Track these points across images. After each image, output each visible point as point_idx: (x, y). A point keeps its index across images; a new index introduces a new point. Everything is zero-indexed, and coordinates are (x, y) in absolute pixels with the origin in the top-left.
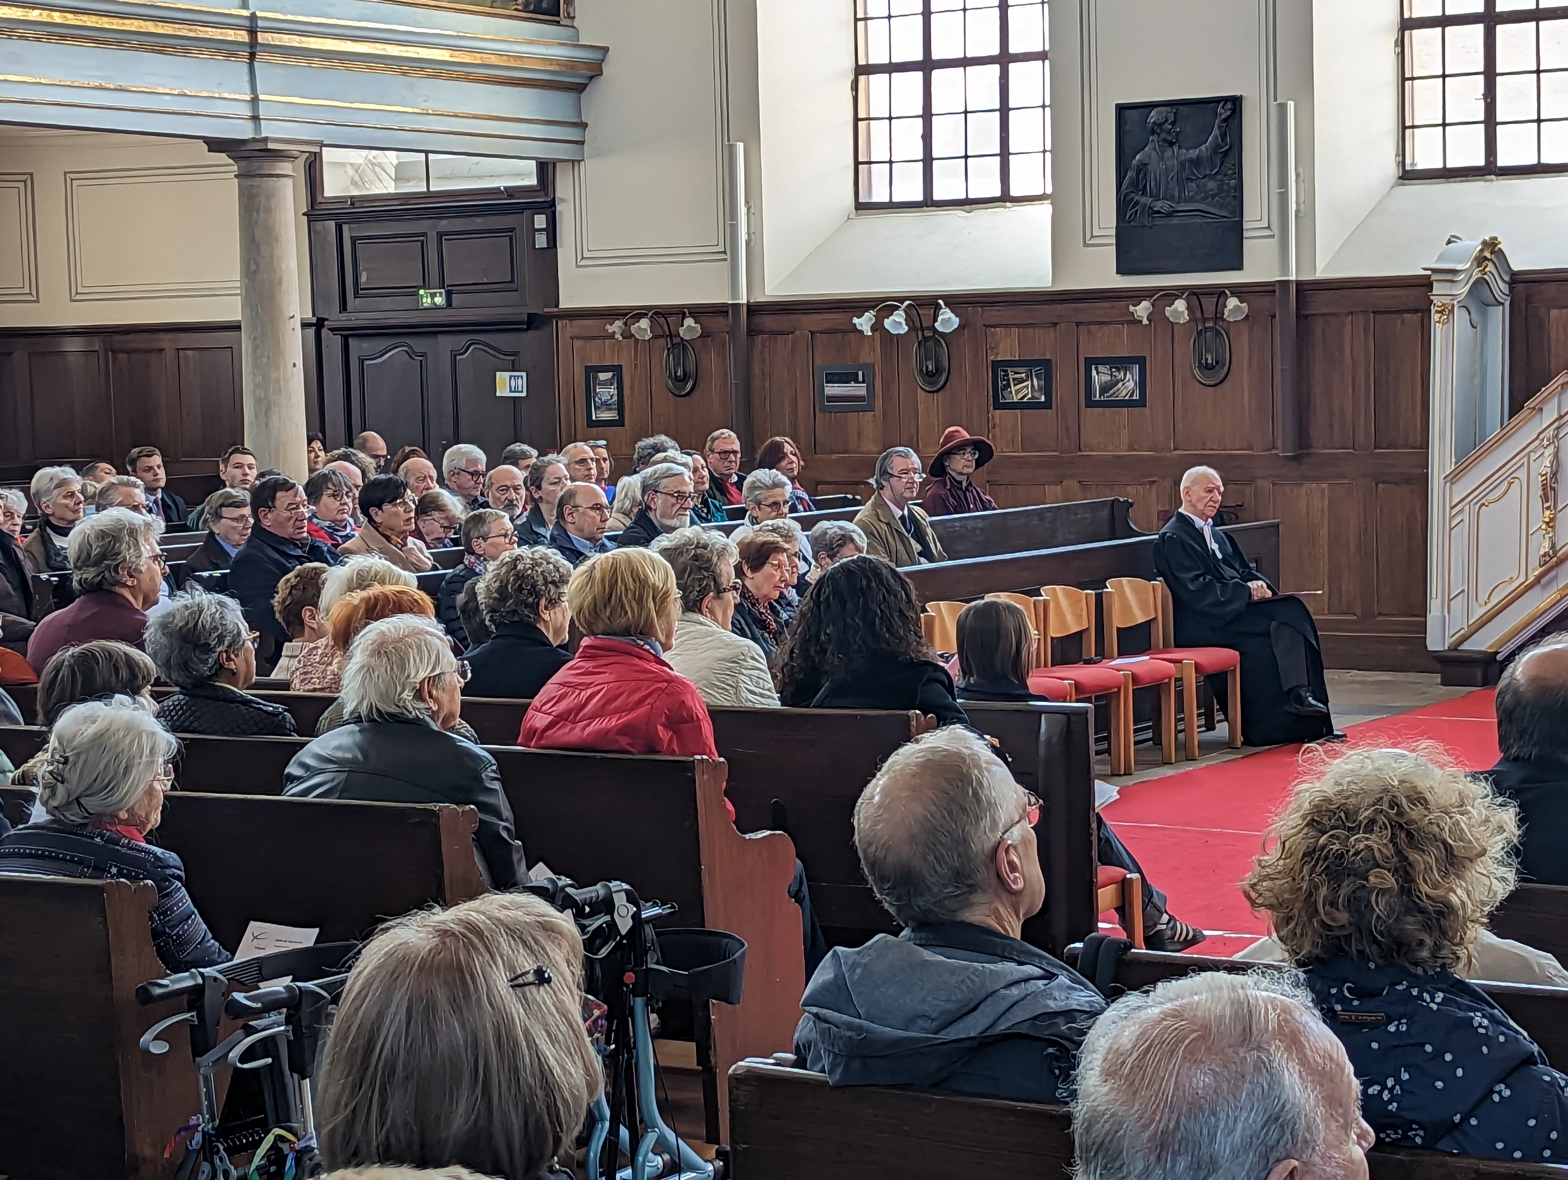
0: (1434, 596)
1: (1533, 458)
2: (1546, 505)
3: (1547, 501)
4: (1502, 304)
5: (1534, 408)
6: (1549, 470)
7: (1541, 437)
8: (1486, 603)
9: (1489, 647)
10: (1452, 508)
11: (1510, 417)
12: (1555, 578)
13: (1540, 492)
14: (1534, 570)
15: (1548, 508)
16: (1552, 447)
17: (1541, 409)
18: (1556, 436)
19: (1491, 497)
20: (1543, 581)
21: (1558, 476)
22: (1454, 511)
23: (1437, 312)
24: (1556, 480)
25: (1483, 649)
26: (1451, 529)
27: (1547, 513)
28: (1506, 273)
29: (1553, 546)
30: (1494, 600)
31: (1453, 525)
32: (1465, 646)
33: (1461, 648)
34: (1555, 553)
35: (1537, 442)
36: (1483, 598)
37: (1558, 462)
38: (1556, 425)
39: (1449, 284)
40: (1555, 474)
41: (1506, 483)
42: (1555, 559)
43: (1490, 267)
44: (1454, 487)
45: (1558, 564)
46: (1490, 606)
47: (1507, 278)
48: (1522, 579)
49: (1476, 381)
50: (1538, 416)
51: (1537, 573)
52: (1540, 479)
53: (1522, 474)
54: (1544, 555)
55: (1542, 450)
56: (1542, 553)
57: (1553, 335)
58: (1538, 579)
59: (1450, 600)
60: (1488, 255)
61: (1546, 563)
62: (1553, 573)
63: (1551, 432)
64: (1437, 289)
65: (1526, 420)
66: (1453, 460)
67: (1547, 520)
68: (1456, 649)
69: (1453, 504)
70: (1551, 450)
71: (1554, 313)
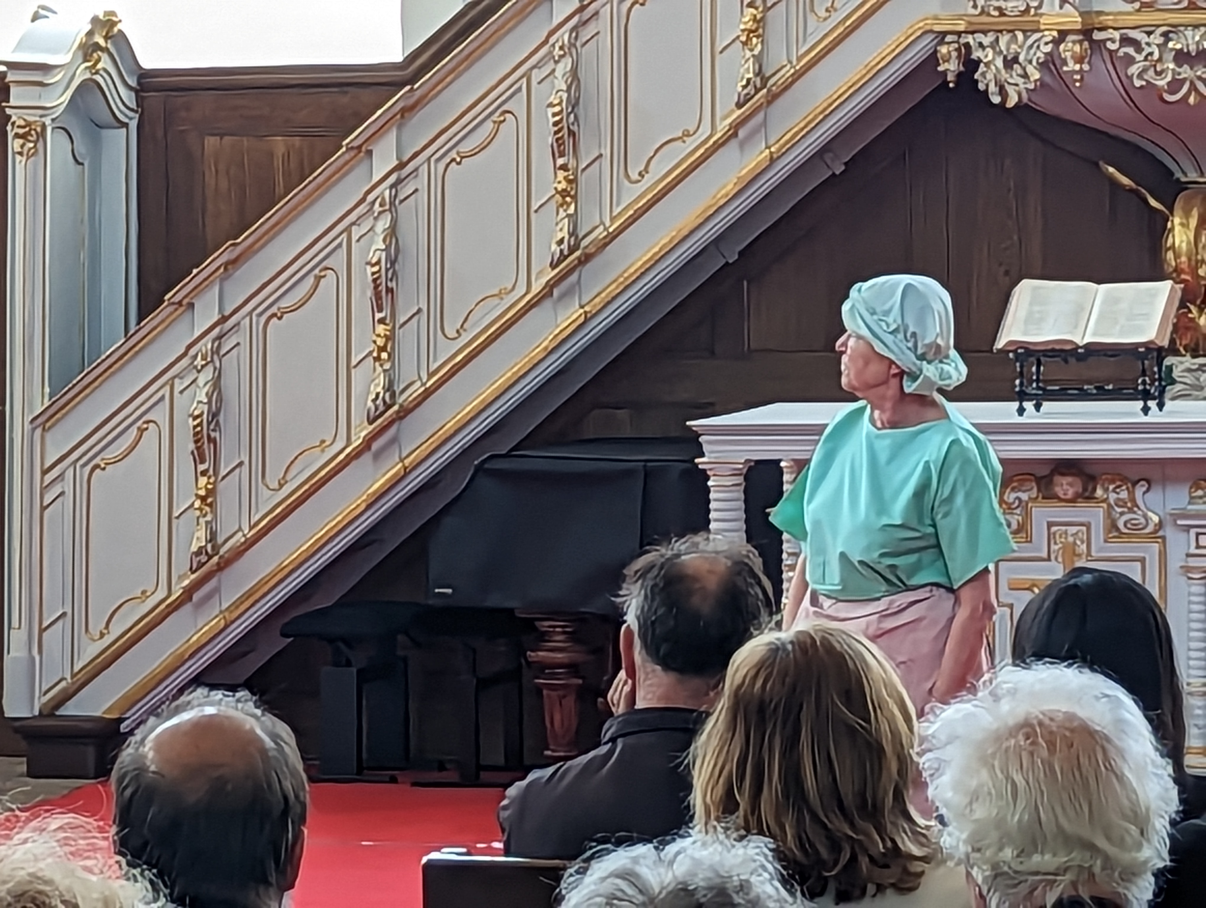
0: (15, 623)
1: (178, 387)
2: (201, 467)
3: (202, 462)
4: (126, 125)
5: (180, 303)
6: (206, 408)
7: (192, 352)
8: (102, 635)
9: (109, 710)
10: (45, 472)
11: (141, 318)
12: (217, 590)
13: (192, 446)
14: (181, 578)
15: (204, 473)
16: (210, 368)
17: (191, 306)
18: (216, 351)
19: (110, 454)
20: (196, 597)
21: (221, 418)
22: (49, 478)
23: (17, 136)
24: (218, 423)
25: (98, 714)
26: (43, 508)
27: (203, 481)
28: (130, 73)
29: (212, 537)
30: (116, 630)
31: (47, 501)
32: (69, 709)
33: (60, 712)
34: (216, 549)
35: (185, 362)
36: (97, 625)
37: (220, 393)
38: (217, 331)
39: (38, 88)
40: (214, 415)
41: (133, 432)
42: (216, 559)
43: (105, 63)
44: (48, 436)
45: (221, 567)
46: (108, 640)
47: (133, 82)
48: (161, 594)
49: (84, 255)
50: (188, 316)
51: (186, 582)
52: (191, 423)
53: (160, 415)
54: (198, 553)
55: (194, 374)
56: (194, 548)
57: (210, 180)
58: (188, 593)
59: (42, 631)
60: (102, 42)
61: (201, 565)
62: (212, 584)
63: (207, 344)
64: (17, 96)
65: (168, 324)
66: (47, 390)
67: (202, 493)
68: (51, 715)
69: (47, 464)
70: (208, 374)
71: (211, 142)
